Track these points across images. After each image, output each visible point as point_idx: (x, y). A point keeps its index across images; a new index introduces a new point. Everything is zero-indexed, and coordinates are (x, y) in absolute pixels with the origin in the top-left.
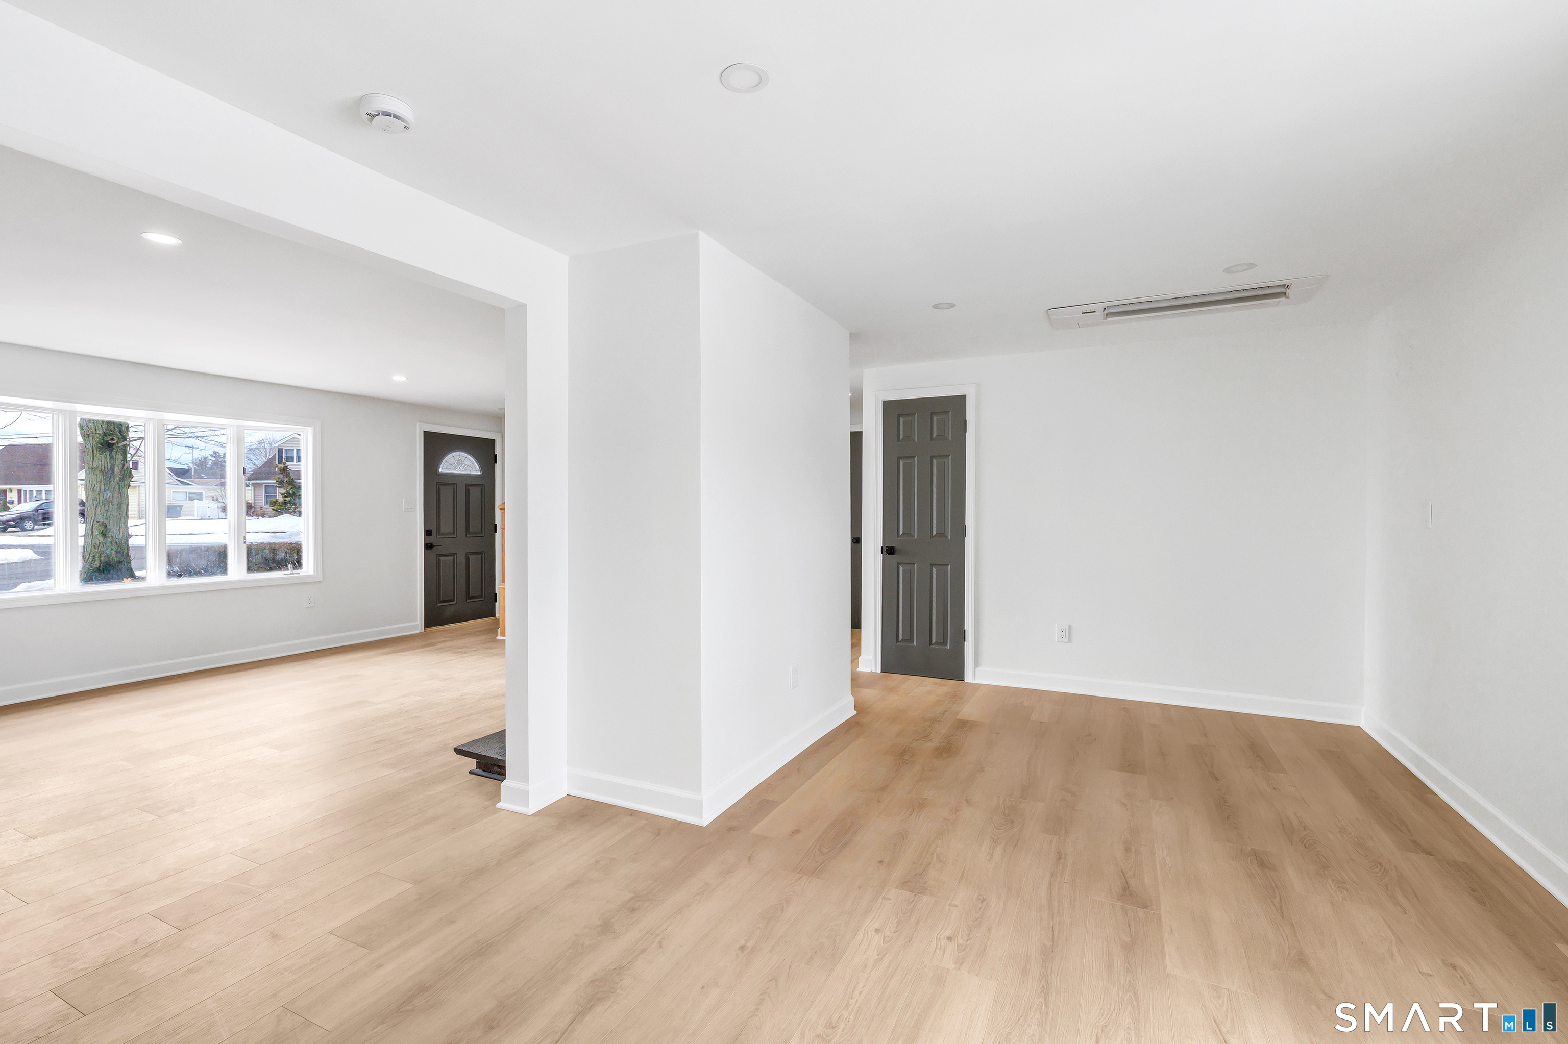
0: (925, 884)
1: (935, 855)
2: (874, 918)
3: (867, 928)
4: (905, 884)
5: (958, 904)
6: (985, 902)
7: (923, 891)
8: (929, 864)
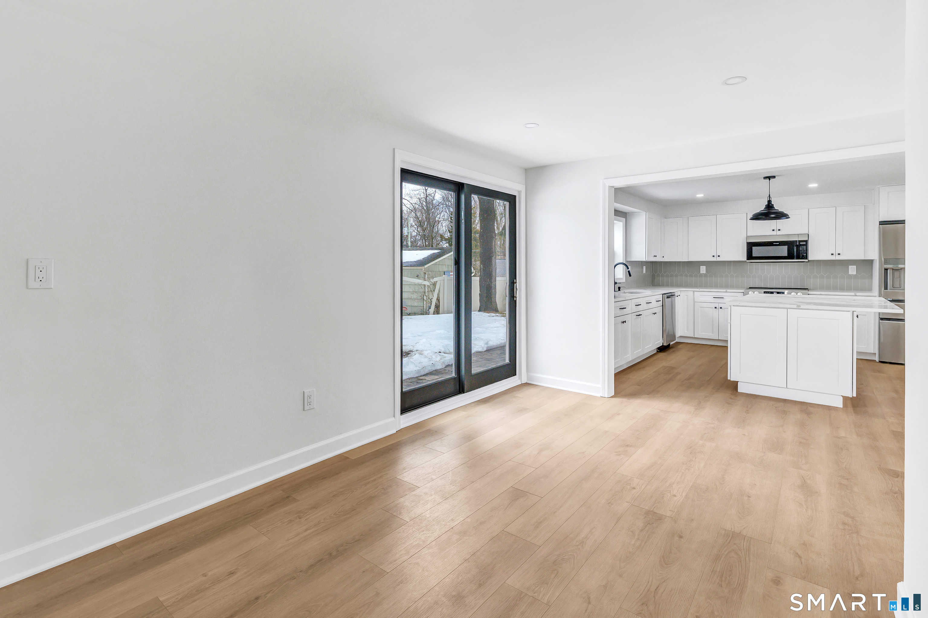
0: (646, 517)
1: (636, 537)
2: (678, 502)
3: (681, 498)
4: (660, 519)
5: (626, 503)
6: (608, 502)
7: (648, 513)
8: (642, 530)
